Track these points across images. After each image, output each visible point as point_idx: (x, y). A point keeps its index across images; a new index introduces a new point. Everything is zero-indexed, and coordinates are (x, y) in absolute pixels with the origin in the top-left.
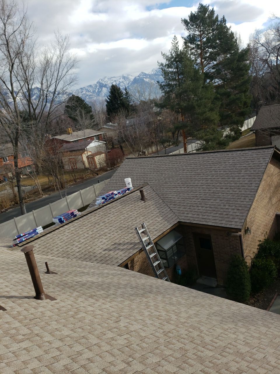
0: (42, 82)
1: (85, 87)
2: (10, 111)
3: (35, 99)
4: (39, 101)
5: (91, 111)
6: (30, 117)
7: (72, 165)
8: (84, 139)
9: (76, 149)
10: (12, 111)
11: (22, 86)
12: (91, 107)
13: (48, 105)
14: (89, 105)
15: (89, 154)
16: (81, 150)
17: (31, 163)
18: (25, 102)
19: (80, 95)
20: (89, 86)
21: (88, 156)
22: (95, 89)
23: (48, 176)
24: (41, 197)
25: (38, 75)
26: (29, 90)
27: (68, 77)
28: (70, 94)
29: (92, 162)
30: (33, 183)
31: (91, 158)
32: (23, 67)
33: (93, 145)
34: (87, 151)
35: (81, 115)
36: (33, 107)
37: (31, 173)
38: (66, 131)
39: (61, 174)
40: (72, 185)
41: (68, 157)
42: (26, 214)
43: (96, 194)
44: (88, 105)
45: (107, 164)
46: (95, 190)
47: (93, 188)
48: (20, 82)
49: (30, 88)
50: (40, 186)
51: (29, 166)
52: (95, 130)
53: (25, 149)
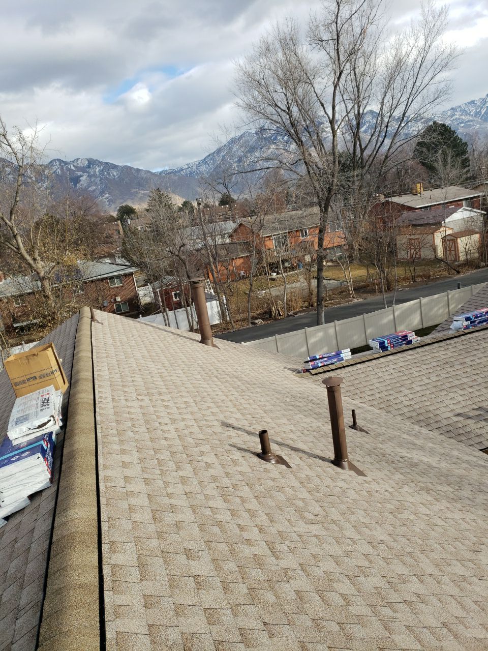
0: (383, 100)
1: (460, 107)
2: (323, 152)
3: (365, 132)
4: (372, 136)
5: (464, 152)
6: (354, 162)
7: (412, 251)
8: (444, 204)
9: (425, 222)
10: (326, 153)
11: (349, 109)
12: (466, 144)
13: (387, 142)
14: (464, 141)
15: (449, 232)
16: (435, 224)
17: (343, 242)
18: (349, 137)
19: (448, 123)
20: (468, 103)
21: (445, 237)
22: (482, 108)
23: (367, 267)
24: (351, 301)
25: (377, 90)
26: (359, 116)
27: (432, 88)
28: (430, 119)
29: (450, 248)
30: (340, 276)
31: (450, 241)
32: (356, 76)
33: (460, 216)
34: (445, 227)
35: (445, 160)
36: (360, 145)
37: (340, 258)
38: (412, 189)
39: (391, 265)
40: (407, 287)
41: (408, 237)
42: (324, 325)
43: (450, 308)
44: (461, 141)
45: (482, 255)
46: (450, 301)
47: (446, 298)
48: (347, 102)
49: (361, 111)
50: (353, 282)
51: (340, 246)
52: (467, 188)
53: (338, 217)
